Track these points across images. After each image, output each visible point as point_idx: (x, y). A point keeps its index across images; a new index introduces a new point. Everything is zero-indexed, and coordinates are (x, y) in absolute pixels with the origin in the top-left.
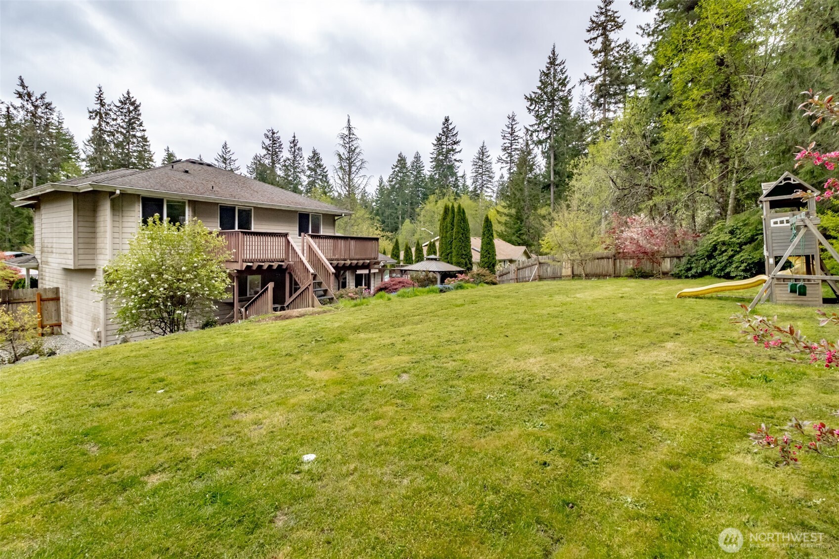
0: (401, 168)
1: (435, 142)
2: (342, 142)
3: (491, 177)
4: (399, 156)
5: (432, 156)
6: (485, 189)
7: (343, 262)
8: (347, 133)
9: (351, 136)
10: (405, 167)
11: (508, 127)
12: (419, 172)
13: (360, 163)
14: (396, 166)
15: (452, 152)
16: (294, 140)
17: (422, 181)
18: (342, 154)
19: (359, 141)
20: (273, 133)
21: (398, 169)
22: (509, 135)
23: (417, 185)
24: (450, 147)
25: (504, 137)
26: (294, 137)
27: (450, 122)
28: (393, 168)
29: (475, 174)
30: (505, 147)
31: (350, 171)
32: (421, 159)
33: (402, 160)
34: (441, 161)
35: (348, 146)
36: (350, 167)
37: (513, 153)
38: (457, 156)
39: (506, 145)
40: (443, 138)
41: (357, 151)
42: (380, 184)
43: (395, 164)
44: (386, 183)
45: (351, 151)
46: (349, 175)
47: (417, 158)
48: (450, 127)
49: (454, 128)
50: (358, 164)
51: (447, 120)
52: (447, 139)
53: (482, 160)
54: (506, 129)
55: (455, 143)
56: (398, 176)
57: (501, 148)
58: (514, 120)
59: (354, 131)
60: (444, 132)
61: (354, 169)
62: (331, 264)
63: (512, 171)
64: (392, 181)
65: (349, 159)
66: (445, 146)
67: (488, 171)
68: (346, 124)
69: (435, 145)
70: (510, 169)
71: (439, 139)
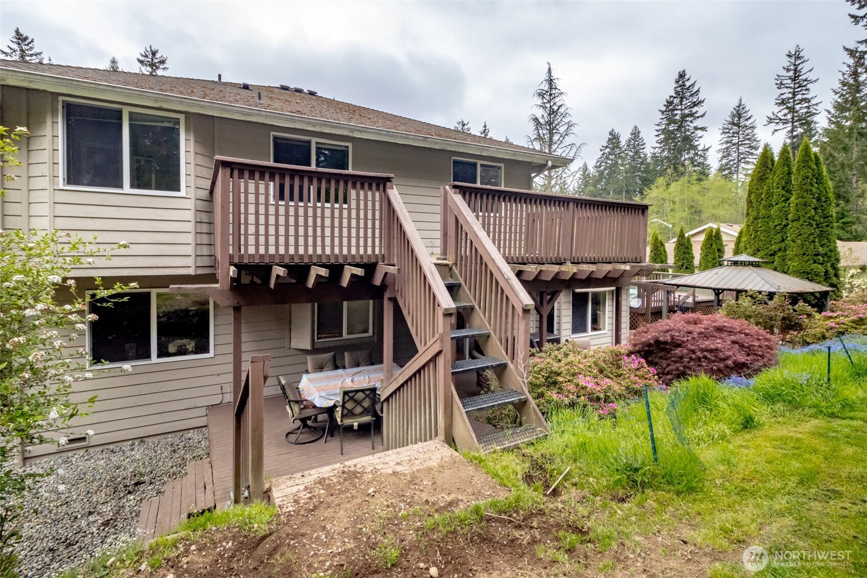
0: (612, 149)
1: (664, 109)
2: (540, 102)
3: (751, 147)
4: (611, 134)
5: (658, 128)
6: (743, 165)
7: (556, 268)
8: (546, 88)
9: (553, 91)
10: (618, 147)
11: (788, 70)
12: (637, 152)
13: (566, 126)
14: (606, 147)
15: (690, 119)
16: (485, 130)
17: (642, 163)
18: (539, 117)
19: (564, 97)
20: (463, 125)
21: (608, 150)
22: (789, 81)
23: (634, 169)
24: (687, 112)
25: (781, 85)
26: (485, 126)
27: (687, 77)
28: (601, 150)
29: (725, 146)
30: (783, 100)
31: (551, 139)
32: (641, 135)
33: (614, 139)
34: (672, 132)
35: (548, 105)
36: (551, 134)
37: (797, 107)
38: (698, 123)
39: (783, 97)
40: (676, 101)
41: (562, 110)
42: (584, 173)
43: (605, 144)
44: (591, 170)
45: (552, 113)
46: (550, 146)
47: (636, 134)
48: (688, 84)
49: (693, 85)
50: (562, 129)
51: (682, 75)
52: (681, 101)
53: (738, 125)
54: (784, 73)
55: (695, 104)
56: (607, 158)
57: (774, 101)
58: (798, 58)
59: (559, 84)
60: (677, 93)
61: (556, 138)
62: (519, 274)
63: (795, 133)
64: (600, 166)
65: (550, 123)
66: (679, 112)
67: (749, 139)
68: (545, 76)
69: (663, 112)
70: (792, 131)
71: (670, 103)
